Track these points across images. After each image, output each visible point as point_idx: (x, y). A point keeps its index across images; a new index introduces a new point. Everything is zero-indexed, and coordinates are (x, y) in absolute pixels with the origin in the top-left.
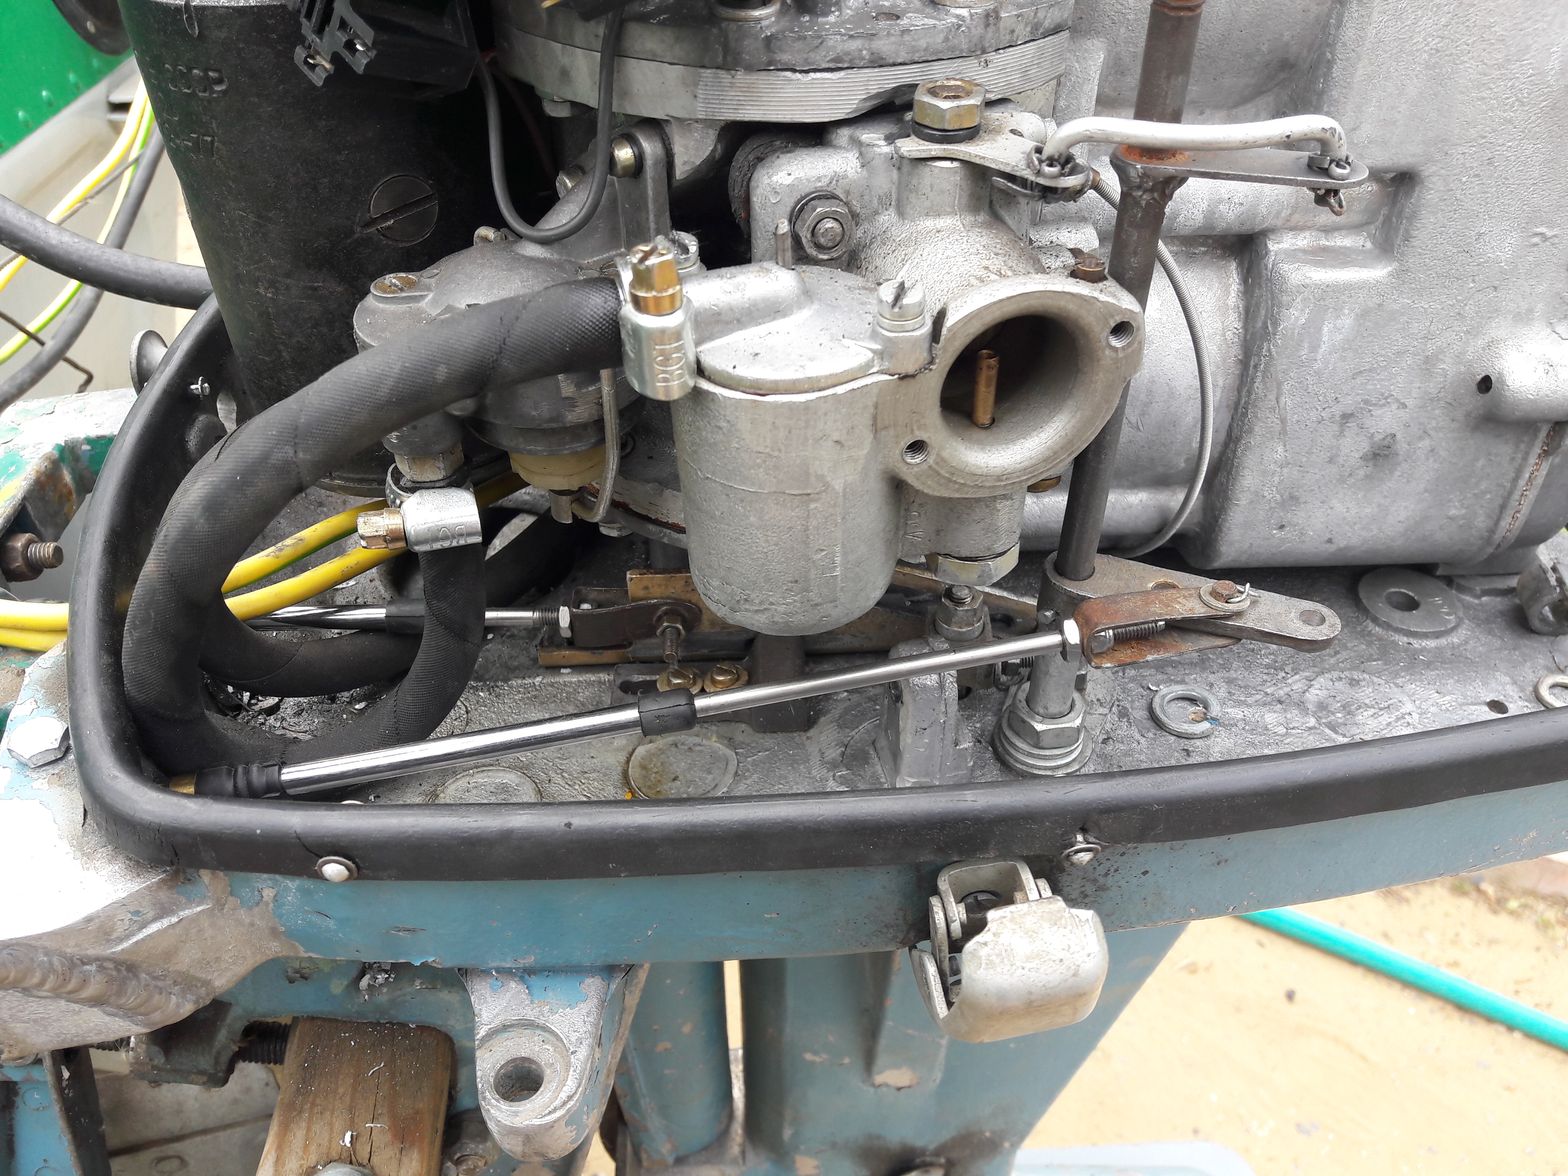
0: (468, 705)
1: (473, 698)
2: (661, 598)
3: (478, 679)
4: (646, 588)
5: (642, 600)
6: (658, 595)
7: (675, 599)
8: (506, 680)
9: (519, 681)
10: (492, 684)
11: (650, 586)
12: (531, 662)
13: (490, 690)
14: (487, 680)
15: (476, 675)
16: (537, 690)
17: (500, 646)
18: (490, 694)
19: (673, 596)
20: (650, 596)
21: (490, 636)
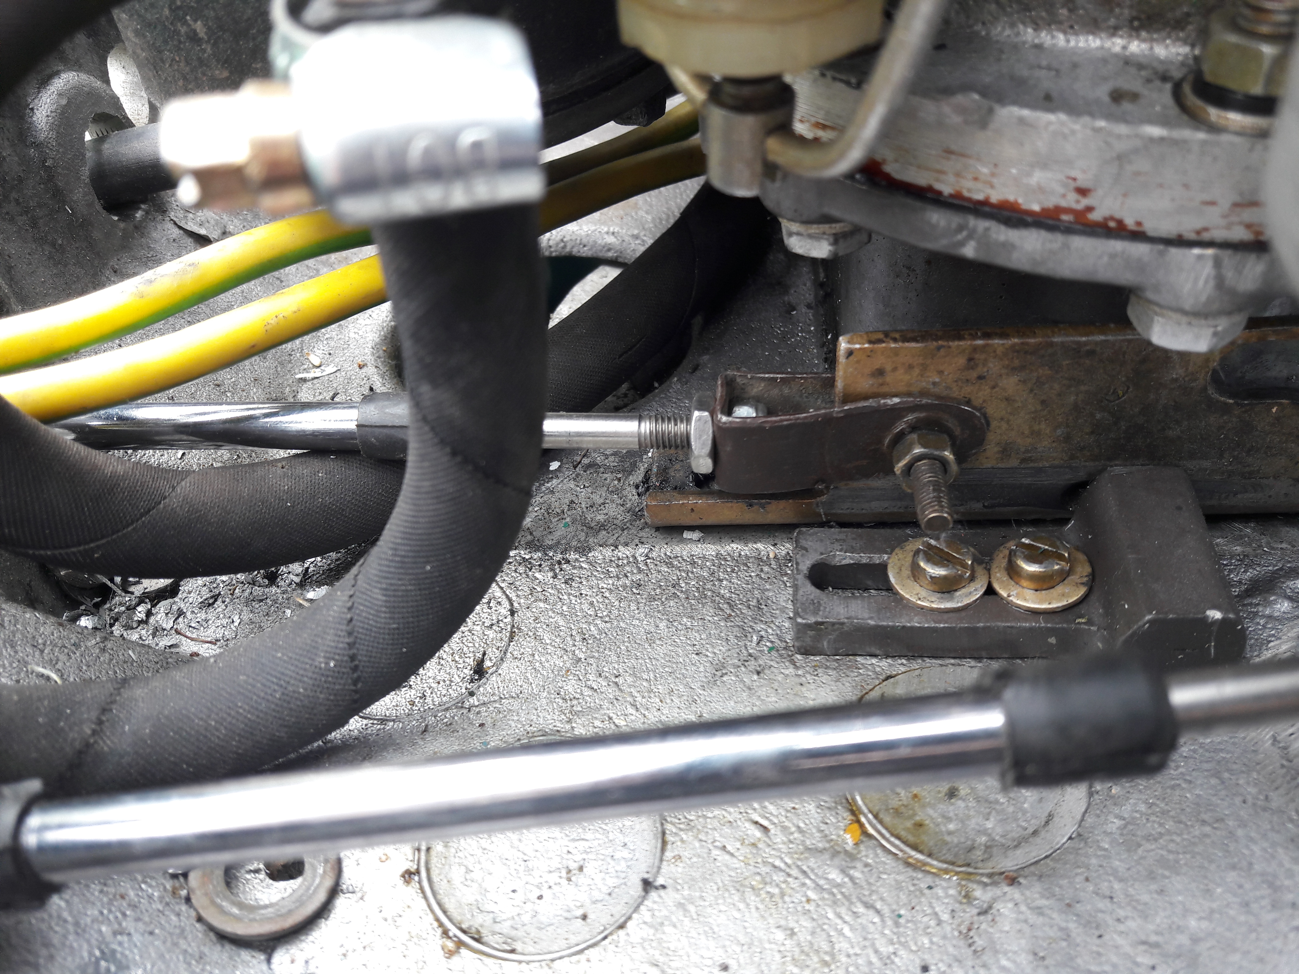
0: (513, 596)
1: (523, 584)
2: (909, 394)
3: (532, 546)
4: (880, 372)
5: (866, 398)
6: (902, 388)
7: (939, 397)
8: (584, 550)
9: (608, 552)
10: (559, 557)
11: (888, 368)
12: (628, 516)
13: (555, 567)
14: (550, 548)
15: (529, 538)
16: (640, 571)
17: (572, 485)
18: (555, 577)
19: (936, 390)
20: (885, 389)
21: (554, 465)
